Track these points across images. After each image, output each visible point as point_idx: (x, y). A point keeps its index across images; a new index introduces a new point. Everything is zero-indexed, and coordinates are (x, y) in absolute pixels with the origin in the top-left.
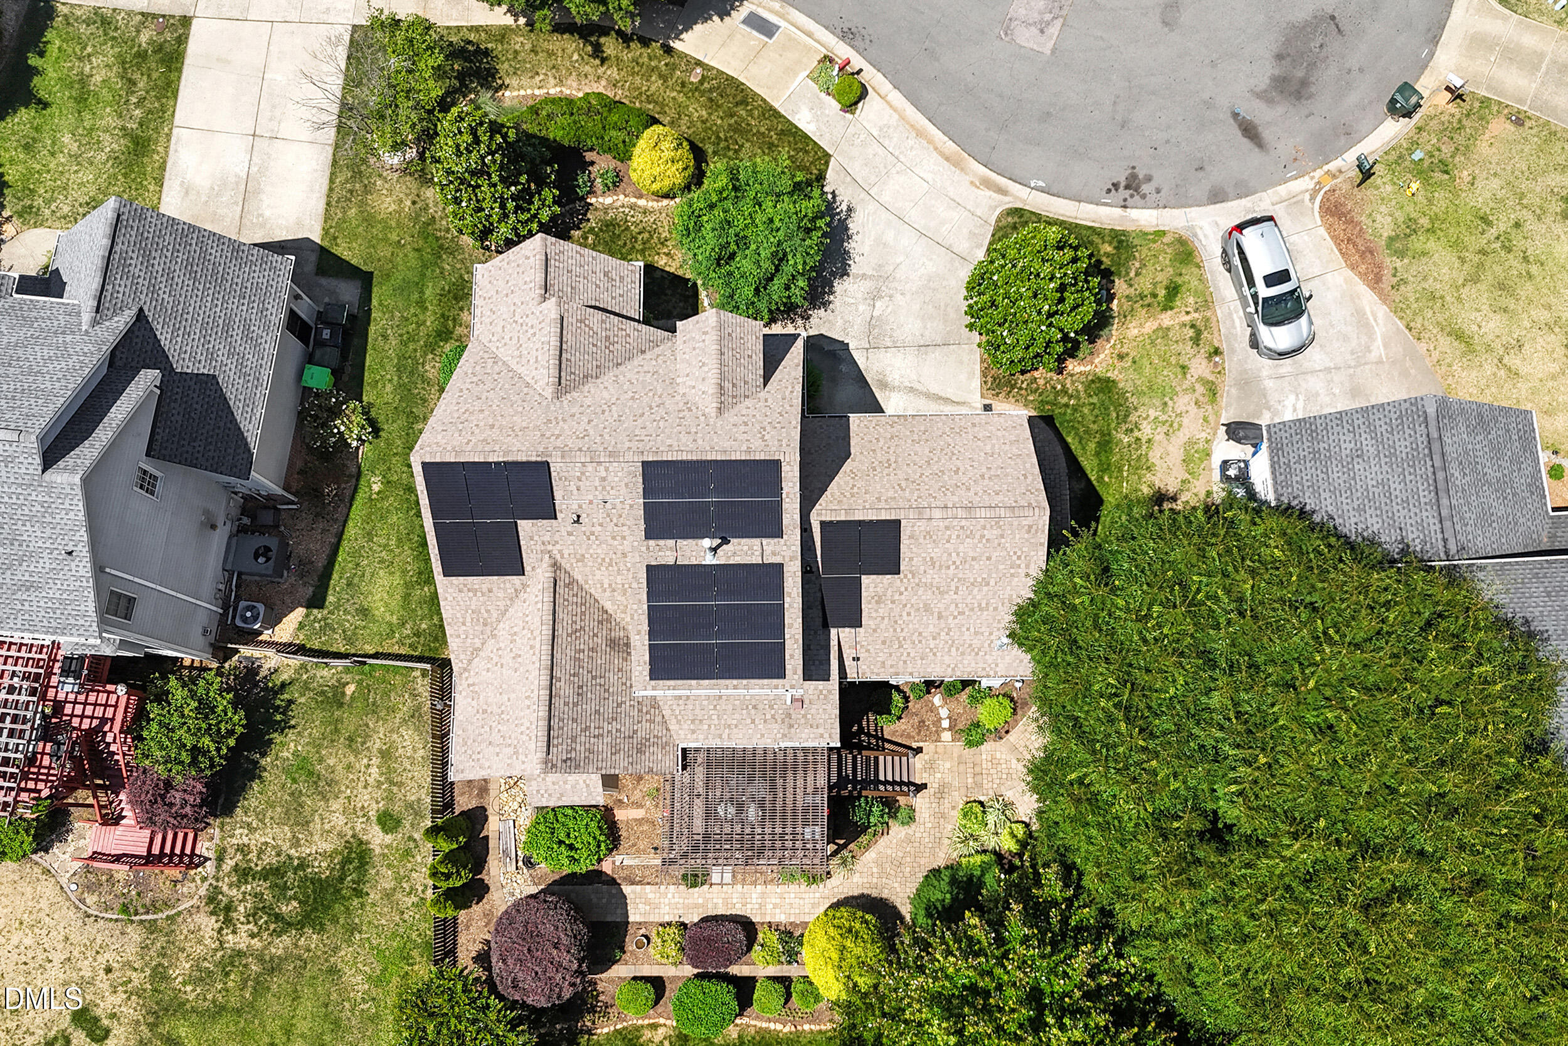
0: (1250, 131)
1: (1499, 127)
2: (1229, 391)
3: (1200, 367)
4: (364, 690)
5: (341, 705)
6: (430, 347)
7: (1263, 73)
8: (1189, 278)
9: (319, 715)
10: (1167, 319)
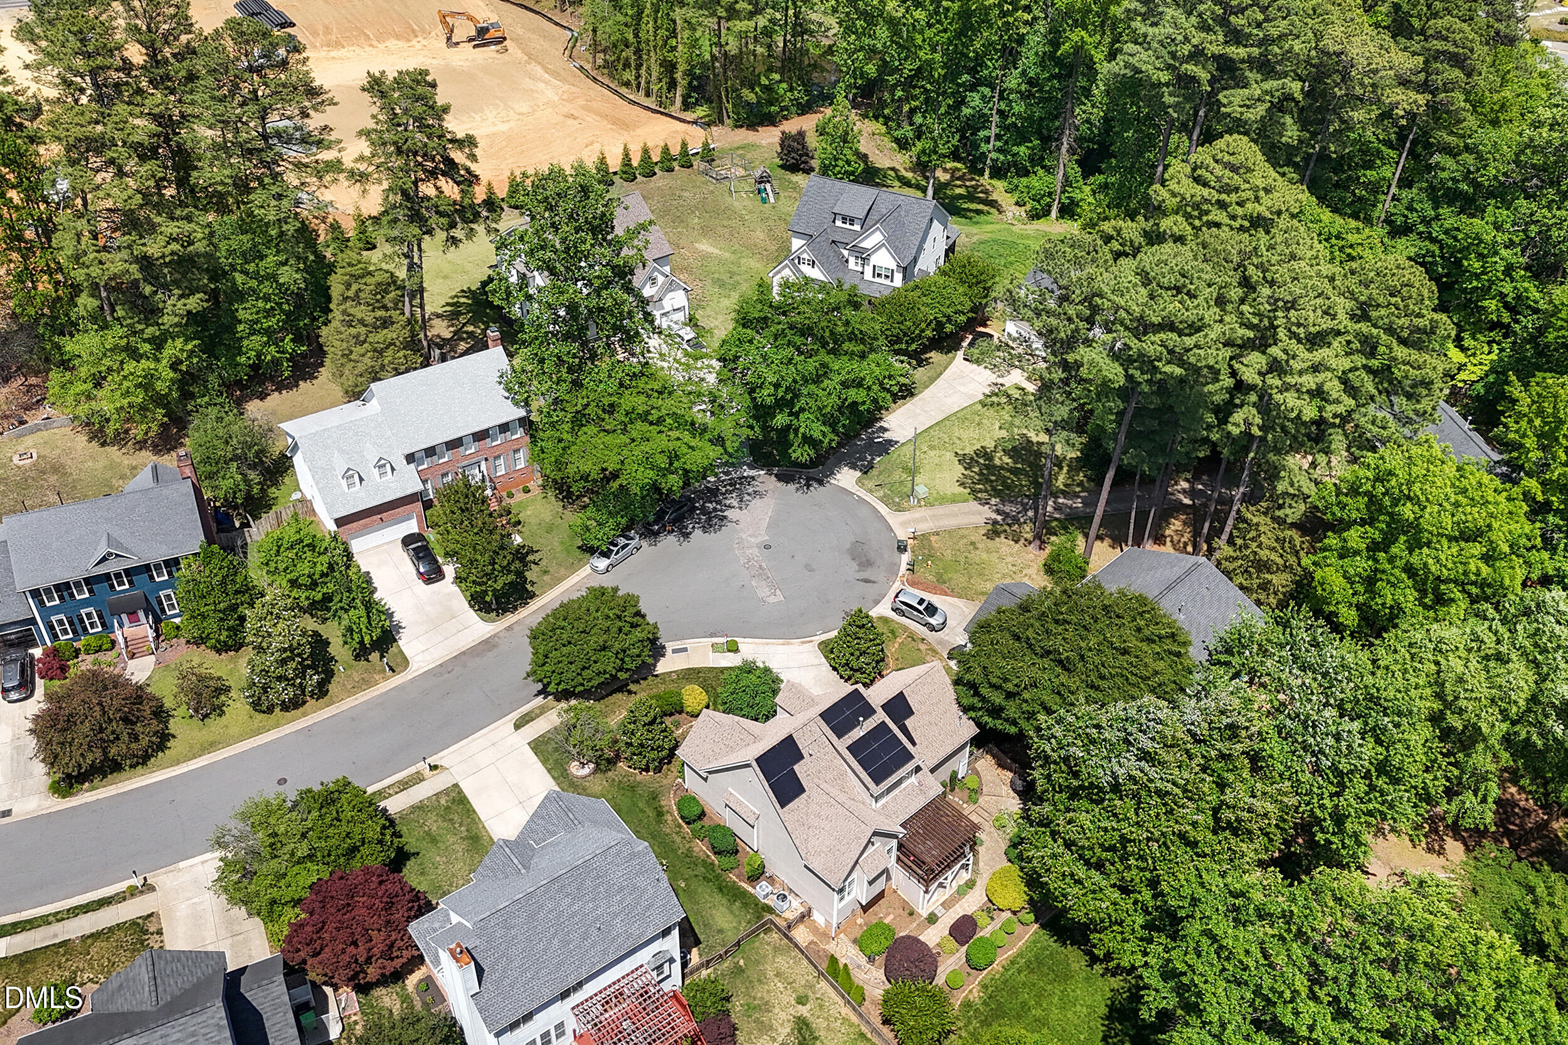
0: (866, 581)
1: (933, 538)
2: (938, 648)
3: (923, 647)
4: (747, 959)
5: (743, 971)
6: (659, 822)
7: (854, 566)
8: (893, 626)
9: (738, 982)
10: (899, 640)
